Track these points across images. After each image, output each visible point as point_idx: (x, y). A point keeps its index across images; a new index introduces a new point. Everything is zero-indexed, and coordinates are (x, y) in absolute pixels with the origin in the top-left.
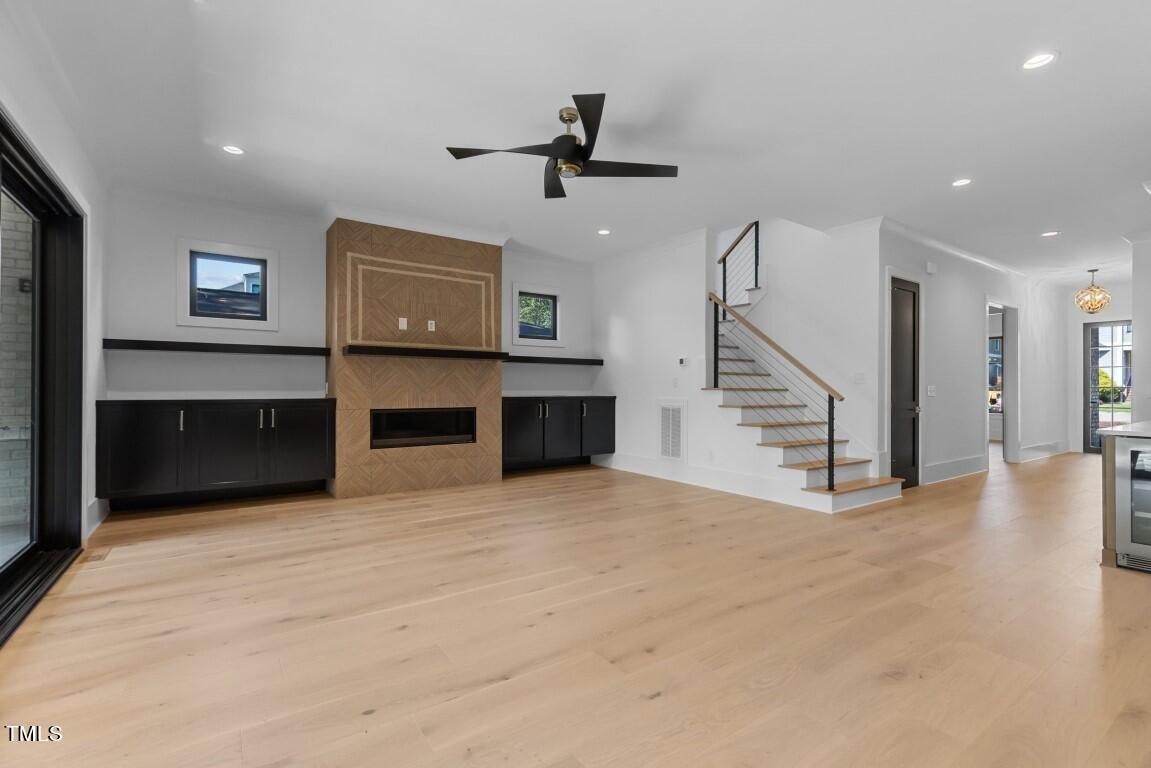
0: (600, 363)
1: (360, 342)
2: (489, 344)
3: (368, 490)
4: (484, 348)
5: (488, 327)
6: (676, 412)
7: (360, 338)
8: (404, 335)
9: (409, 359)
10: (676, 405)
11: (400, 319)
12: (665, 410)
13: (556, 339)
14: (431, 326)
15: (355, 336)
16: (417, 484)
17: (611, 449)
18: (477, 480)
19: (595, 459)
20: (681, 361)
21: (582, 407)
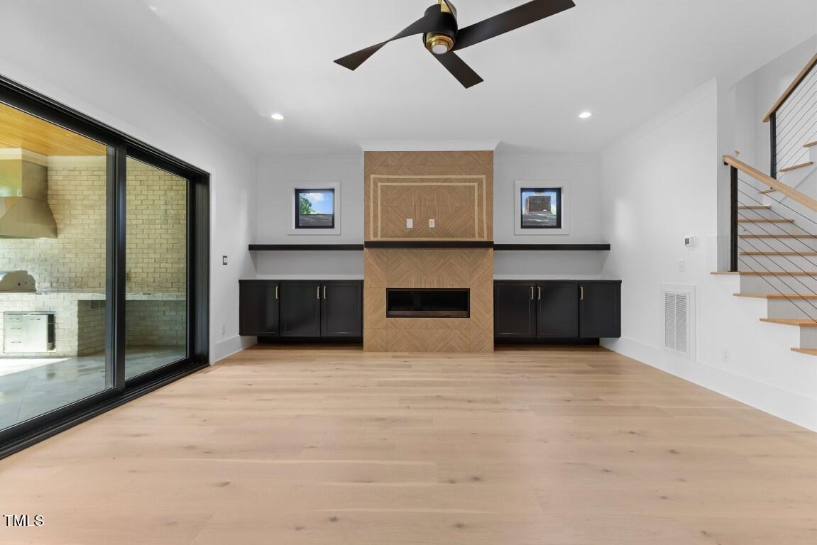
0: (607, 247)
1: (379, 239)
2: (481, 235)
3: (385, 348)
4: (477, 239)
5: (481, 221)
6: (681, 299)
7: (379, 236)
8: (411, 232)
9: (415, 251)
10: (680, 292)
11: (408, 220)
12: (669, 297)
13: (560, 227)
14: (432, 223)
15: (375, 235)
16: (421, 348)
17: (617, 334)
18: (471, 349)
19: (604, 341)
20: (687, 242)
21: (580, 290)
